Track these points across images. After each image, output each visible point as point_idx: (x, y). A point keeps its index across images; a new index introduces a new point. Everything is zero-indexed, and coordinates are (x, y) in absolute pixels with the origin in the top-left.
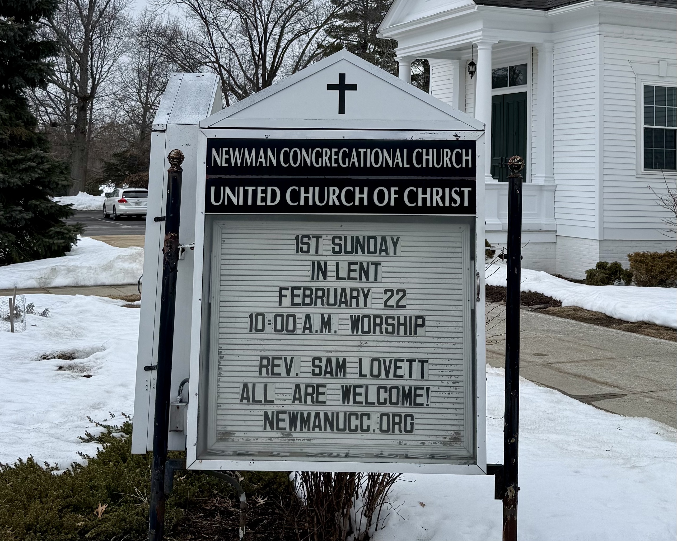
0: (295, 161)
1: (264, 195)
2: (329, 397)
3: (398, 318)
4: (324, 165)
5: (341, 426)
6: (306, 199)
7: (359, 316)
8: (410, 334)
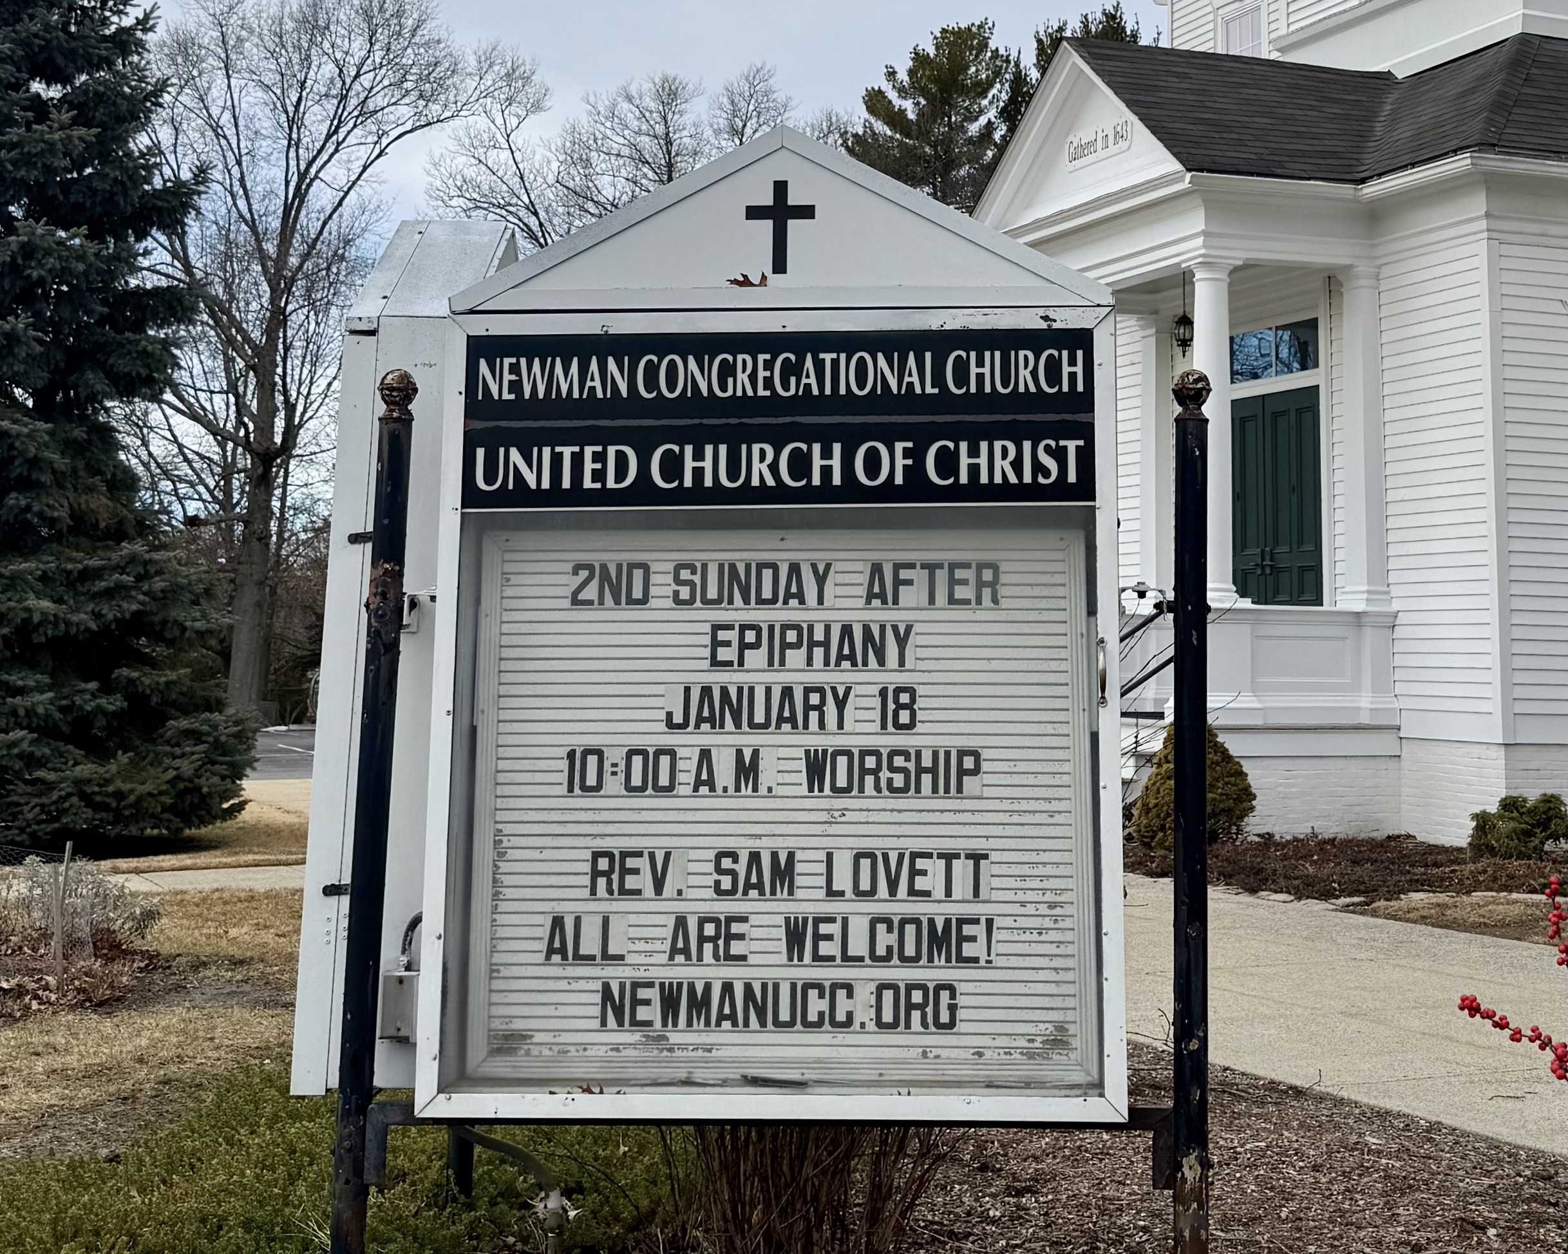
0: (672, 384)
1: (598, 466)
2: (756, 946)
3: (918, 754)
4: (739, 393)
5: (784, 1016)
6: (698, 473)
7: (825, 752)
8: (947, 791)
